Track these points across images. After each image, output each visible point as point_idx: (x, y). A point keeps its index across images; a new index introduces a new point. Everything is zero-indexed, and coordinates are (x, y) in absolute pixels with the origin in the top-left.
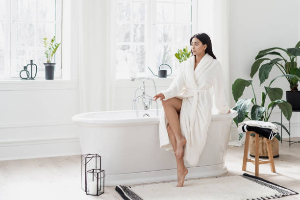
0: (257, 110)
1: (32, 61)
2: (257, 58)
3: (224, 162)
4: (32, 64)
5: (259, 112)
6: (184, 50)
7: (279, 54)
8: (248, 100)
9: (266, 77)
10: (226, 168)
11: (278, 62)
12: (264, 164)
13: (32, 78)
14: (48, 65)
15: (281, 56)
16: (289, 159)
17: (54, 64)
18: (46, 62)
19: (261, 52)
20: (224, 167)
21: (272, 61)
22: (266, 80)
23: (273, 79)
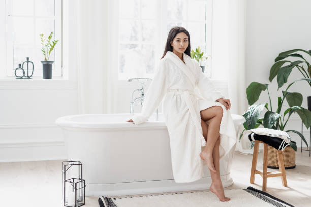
0: (271, 116)
1: (28, 59)
2: (276, 60)
3: (229, 173)
4: (28, 62)
5: (272, 119)
6: (197, 50)
7: (301, 56)
8: (261, 105)
9: (285, 81)
10: (231, 179)
11: (299, 65)
12: (274, 177)
13: (28, 76)
14: (45, 63)
15: (303, 58)
16: (306, 171)
17: (52, 62)
18: (44, 60)
19: (281, 54)
20: (229, 179)
21: (292, 63)
22: (284, 84)
23: (291, 82)
